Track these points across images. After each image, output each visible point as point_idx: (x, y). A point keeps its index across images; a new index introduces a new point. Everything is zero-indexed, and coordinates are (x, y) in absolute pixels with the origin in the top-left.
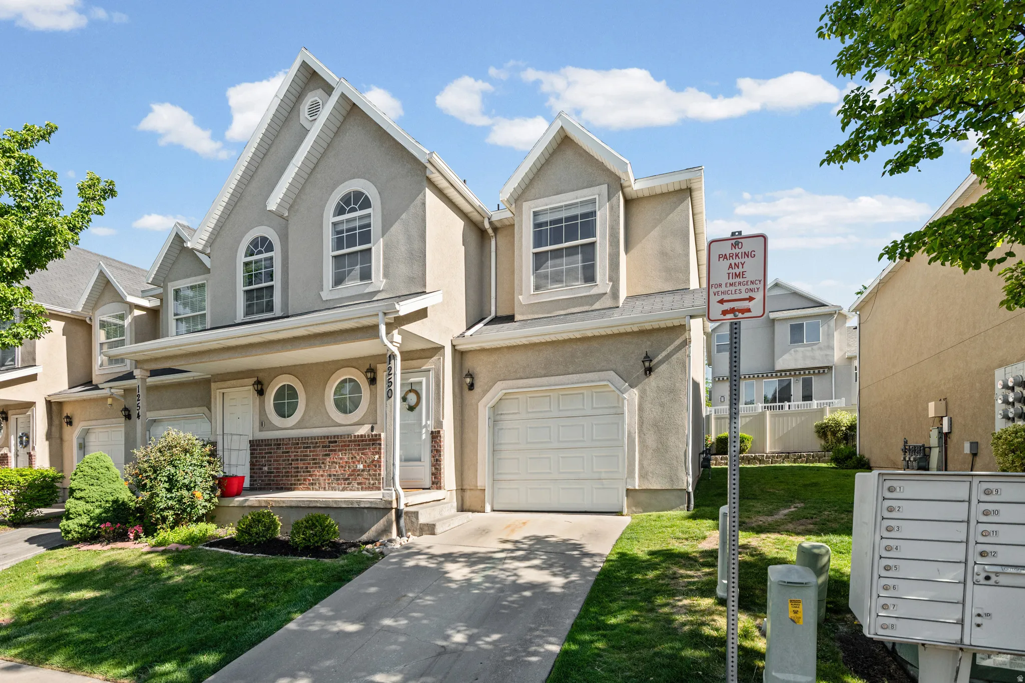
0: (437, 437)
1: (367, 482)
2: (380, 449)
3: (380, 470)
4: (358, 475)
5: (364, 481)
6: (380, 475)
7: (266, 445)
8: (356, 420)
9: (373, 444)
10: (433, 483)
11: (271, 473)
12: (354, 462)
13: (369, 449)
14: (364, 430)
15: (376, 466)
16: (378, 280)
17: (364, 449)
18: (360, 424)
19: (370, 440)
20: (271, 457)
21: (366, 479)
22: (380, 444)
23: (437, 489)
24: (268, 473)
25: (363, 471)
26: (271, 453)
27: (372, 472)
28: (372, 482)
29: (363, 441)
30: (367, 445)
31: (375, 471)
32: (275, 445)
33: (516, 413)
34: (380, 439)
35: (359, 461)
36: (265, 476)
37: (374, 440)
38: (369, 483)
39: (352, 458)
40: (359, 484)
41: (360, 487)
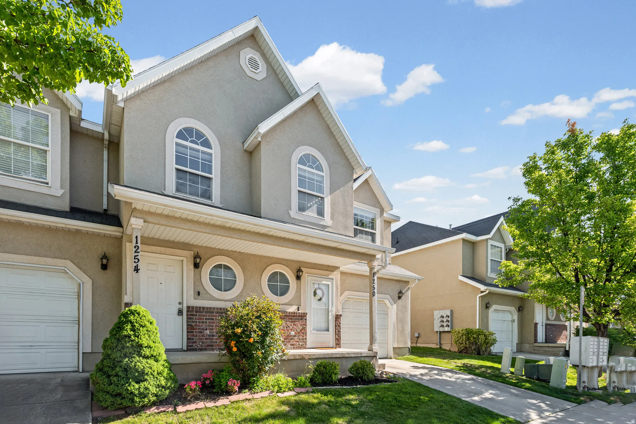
0: (339, 318)
1: (298, 343)
2: (306, 322)
3: (306, 336)
4: (291, 339)
5: (295, 343)
6: (306, 339)
7: (206, 312)
8: (286, 301)
9: (301, 319)
10: (337, 344)
11: (213, 336)
12: (288, 330)
13: (299, 321)
14: (292, 309)
15: (303, 334)
16: (327, 220)
17: (295, 322)
18: (290, 304)
19: (299, 316)
20: (214, 323)
21: (297, 341)
22: (306, 320)
23: (339, 348)
24: (209, 336)
25: (295, 336)
26: (213, 319)
27: (301, 337)
28: (301, 344)
29: (294, 316)
30: (298, 319)
31: (303, 336)
32: (217, 313)
33: (348, 309)
34: (306, 316)
35: (291, 330)
36: (206, 339)
37: (302, 316)
38: (299, 345)
39: (287, 327)
40: (291, 345)
41: (292, 347)
